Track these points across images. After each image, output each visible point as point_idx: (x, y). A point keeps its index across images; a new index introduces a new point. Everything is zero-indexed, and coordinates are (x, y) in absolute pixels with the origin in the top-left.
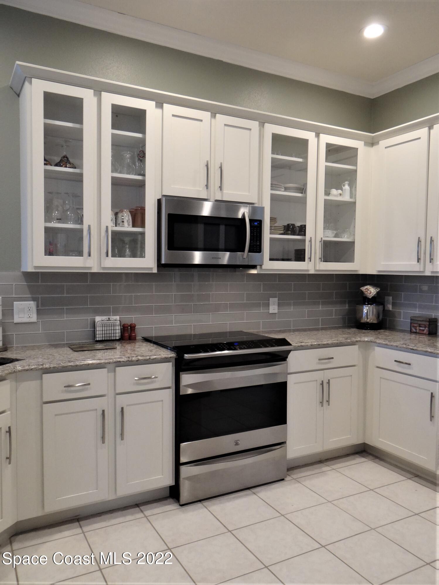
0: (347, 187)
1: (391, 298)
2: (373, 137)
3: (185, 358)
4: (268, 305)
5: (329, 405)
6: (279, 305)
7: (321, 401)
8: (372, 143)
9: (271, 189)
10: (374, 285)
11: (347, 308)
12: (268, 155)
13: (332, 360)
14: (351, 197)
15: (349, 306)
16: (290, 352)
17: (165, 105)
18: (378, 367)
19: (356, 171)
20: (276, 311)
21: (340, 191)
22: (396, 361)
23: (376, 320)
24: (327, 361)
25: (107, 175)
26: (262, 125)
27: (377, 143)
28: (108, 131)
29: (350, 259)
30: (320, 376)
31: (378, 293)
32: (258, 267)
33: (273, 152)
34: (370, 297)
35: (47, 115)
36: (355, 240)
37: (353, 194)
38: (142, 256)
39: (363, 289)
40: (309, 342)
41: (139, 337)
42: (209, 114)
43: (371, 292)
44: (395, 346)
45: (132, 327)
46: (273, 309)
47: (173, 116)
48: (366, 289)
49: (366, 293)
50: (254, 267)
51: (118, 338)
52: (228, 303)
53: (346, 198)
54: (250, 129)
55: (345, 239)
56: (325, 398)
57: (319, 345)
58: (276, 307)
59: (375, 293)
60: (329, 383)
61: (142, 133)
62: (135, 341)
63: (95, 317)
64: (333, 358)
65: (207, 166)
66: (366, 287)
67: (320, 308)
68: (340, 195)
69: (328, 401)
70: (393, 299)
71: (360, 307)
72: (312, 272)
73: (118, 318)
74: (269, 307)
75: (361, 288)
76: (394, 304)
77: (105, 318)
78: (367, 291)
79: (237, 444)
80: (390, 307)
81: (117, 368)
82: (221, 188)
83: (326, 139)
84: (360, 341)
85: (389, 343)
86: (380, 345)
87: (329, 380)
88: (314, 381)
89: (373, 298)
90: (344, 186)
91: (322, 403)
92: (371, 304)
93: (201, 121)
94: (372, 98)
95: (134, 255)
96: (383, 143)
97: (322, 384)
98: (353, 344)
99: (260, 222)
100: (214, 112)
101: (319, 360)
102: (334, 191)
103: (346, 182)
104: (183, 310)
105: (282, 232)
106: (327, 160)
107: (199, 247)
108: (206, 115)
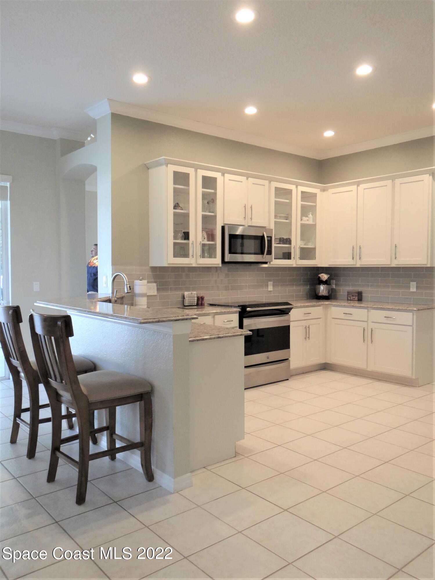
0: (310, 216)
1: (334, 281)
2: (325, 187)
3: (247, 310)
4: (267, 286)
5: (309, 339)
6: (274, 286)
7: (305, 337)
8: (324, 190)
9: (275, 218)
10: (326, 273)
11: (309, 288)
12: (273, 199)
13: (310, 314)
14: (313, 222)
15: (309, 287)
16: (292, 309)
17: (226, 175)
18: (333, 318)
19: (315, 206)
20: (272, 290)
21: (307, 218)
22: (344, 313)
23: (328, 294)
24: (307, 315)
25: (200, 213)
26: (270, 182)
27: (327, 190)
28: (200, 190)
29: (313, 258)
30: (304, 323)
31: (329, 278)
32: (268, 263)
33: (276, 197)
34: (324, 280)
35: (175, 183)
36: (316, 246)
37: (314, 220)
38: (215, 257)
39: (320, 275)
40: (299, 305)
41: (206, 304)
42: (245, 178)
43: (325, 278)
44: (343, 305)
45: (202, 298)
46: (270, 288)
47: (229, 180)
48: (322, 275)
49: (322, 278)
50: (266, 263)
51: (196, 304)
52: (248, 284)
53: (311, 222)
54: (264, 185)
55: (310, 246)
56: (308, 336)
57: (304, 306)
58: (272, 287)
59: (327, 278)
60: (309, 327)
61: (213, 190)
62: (203, 307)
63: (184, 292)
64: (310, 313)
65: (245, 207)
66: (322, 274)
67: (295, 288)
68: (308, 220)
69: (309, 338)
70: (336, 282)
71: (318, 286)
72: (294, 266)
73: (195, 292)
74: (268, 287)
75: (319, 275)
76: (336, 285)
77: (189, 293)
78: (322, 277)
79: (268, 358)
80: (334, 287)
81: (216, 316)
82: (251, 218)
83: (301, 189)
84: (323, 304)
85: (340, 304)
86: (334, 306)
87: (309, 326)
88: (301, 326)
89: (326, 281)
90: (309, 215)
91: (306, 338)
92: (325, 285)
93: (242, 182)
94: (320, 159)
95: (210, 257)
96: (331, 191)
97: (306, 328)
98: (319, 306)
99: (271, 237)
100: (248, 177)
101: (305, 314)
102: (304, 218)
103: (310, 213)
104: (227, 288)
105: (278, 242)
106: (302, 201)
107: (238, 252)
108: (243, 178)
